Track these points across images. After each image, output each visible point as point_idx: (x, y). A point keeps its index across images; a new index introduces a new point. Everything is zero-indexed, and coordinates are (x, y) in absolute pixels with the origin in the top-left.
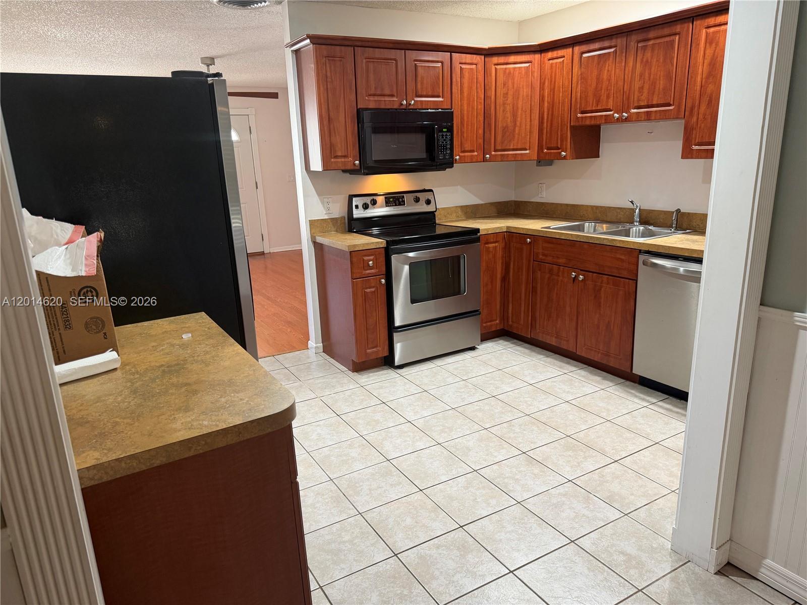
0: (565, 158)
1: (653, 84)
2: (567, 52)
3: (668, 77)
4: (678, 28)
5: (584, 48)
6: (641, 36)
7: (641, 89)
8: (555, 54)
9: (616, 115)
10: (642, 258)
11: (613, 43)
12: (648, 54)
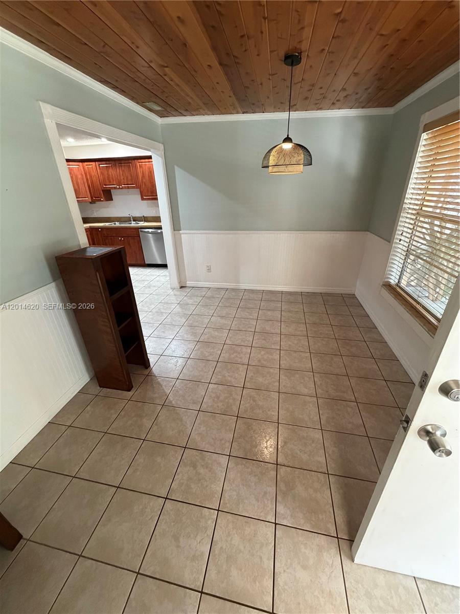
0: (103, 201)
1: (127, 178)
2: (93, 163)
3: (131, 176)
4: (130, 161)
5: (100, 163)
6: (119, 162)
7: (124, 179)
8: (88, 163)
9: (118, 187)
10: (140, 230)
11: (110, 163)
12: (123, 168)
